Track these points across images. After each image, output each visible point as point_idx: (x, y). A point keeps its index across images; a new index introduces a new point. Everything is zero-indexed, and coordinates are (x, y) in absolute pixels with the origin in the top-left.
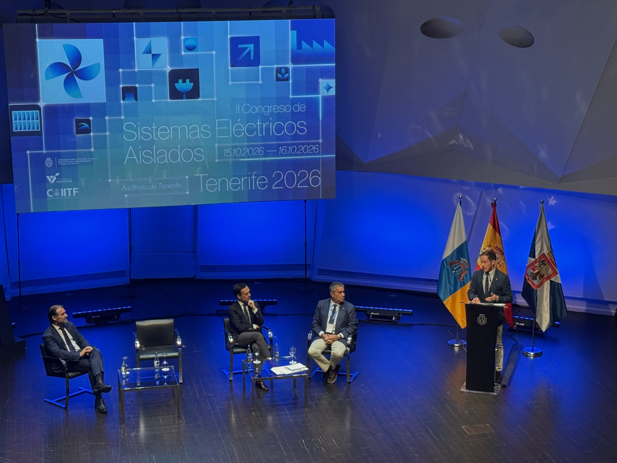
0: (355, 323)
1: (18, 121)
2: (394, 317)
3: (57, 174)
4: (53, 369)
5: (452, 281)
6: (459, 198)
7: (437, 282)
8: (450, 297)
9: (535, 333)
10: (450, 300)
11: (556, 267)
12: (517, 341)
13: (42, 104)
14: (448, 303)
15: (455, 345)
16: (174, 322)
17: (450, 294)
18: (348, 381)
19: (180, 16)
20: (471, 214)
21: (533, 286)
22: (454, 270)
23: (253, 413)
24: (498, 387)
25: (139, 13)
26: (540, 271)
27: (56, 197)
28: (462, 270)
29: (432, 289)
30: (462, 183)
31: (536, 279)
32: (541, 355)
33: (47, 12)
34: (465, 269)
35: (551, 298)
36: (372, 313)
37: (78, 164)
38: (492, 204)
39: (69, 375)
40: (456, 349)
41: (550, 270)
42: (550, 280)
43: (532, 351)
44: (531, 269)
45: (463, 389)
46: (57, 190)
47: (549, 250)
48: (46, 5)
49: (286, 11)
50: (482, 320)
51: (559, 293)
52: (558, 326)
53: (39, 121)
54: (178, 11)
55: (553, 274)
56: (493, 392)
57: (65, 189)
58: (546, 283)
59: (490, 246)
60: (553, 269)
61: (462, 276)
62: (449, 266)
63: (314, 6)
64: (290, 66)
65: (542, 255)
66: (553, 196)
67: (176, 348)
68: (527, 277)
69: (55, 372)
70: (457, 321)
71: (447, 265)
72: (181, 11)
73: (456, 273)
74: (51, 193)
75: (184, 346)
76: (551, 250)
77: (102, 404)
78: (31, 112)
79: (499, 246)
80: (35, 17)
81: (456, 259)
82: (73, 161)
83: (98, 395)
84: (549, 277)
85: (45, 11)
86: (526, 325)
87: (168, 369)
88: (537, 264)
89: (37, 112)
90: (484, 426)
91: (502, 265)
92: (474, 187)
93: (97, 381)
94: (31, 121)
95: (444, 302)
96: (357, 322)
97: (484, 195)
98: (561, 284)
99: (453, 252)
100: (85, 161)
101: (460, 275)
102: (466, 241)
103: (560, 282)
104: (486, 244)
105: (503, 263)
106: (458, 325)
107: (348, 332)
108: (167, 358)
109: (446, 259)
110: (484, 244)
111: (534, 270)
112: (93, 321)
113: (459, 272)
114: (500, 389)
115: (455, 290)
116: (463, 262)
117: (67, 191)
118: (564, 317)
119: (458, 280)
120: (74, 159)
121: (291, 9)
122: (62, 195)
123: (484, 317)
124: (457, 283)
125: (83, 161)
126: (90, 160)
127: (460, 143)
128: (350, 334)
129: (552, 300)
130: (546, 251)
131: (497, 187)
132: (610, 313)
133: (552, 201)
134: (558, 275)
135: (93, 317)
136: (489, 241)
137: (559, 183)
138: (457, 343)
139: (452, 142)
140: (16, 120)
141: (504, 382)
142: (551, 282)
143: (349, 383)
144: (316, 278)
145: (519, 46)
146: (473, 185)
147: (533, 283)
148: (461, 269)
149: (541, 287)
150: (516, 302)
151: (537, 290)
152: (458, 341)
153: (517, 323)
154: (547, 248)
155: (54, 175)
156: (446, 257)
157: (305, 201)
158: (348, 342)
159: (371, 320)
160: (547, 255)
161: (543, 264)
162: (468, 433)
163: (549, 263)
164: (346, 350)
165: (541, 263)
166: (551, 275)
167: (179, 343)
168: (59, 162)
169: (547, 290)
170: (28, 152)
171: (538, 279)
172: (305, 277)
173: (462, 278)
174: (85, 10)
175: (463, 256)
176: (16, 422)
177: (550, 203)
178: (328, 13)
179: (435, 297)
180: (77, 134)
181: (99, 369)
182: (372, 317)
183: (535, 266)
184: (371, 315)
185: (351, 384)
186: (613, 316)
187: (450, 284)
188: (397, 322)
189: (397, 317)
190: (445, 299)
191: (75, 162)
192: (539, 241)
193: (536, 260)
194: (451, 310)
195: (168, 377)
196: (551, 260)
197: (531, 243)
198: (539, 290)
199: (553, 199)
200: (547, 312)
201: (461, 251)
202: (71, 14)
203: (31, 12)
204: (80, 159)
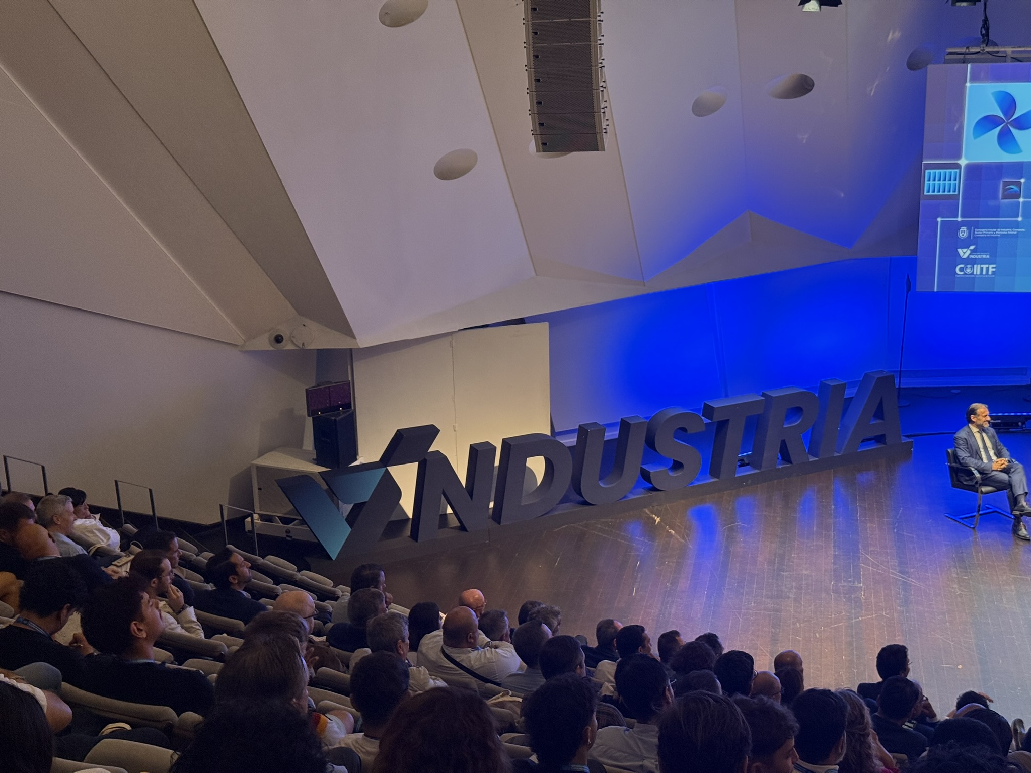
1: (931, 182)
3: (972, 247)
4: (962, 479)
13: (963, 162)
27: (967, 274)
37: (999, 235)
39: (982, 491)
46: (969, 266)
48: (983, 42)
53: (957, 182)
57: (979, 266)
69: (965, 483)
74: (961, 270)
77: (1024, 530)
78: (949, 172)
80: (968, 57)
83: (1018, 519)
85: (982, 49)
89: (956, 172)
93: (1020, 503)
100: (1009, 233)
117: (982, 269)
120: (995, 230)
122: (975, 273)
125: (1006, 233)
126: (1014, 232)
140: (929, 180)
155: (968, 248)
168: (976, 233)
170: (939, 220)
180: (1002, 199)
181: (1022, 488)
191: (996, 234)
202: (1013, 52)
203: (963, 50)
204: (1002, 230)
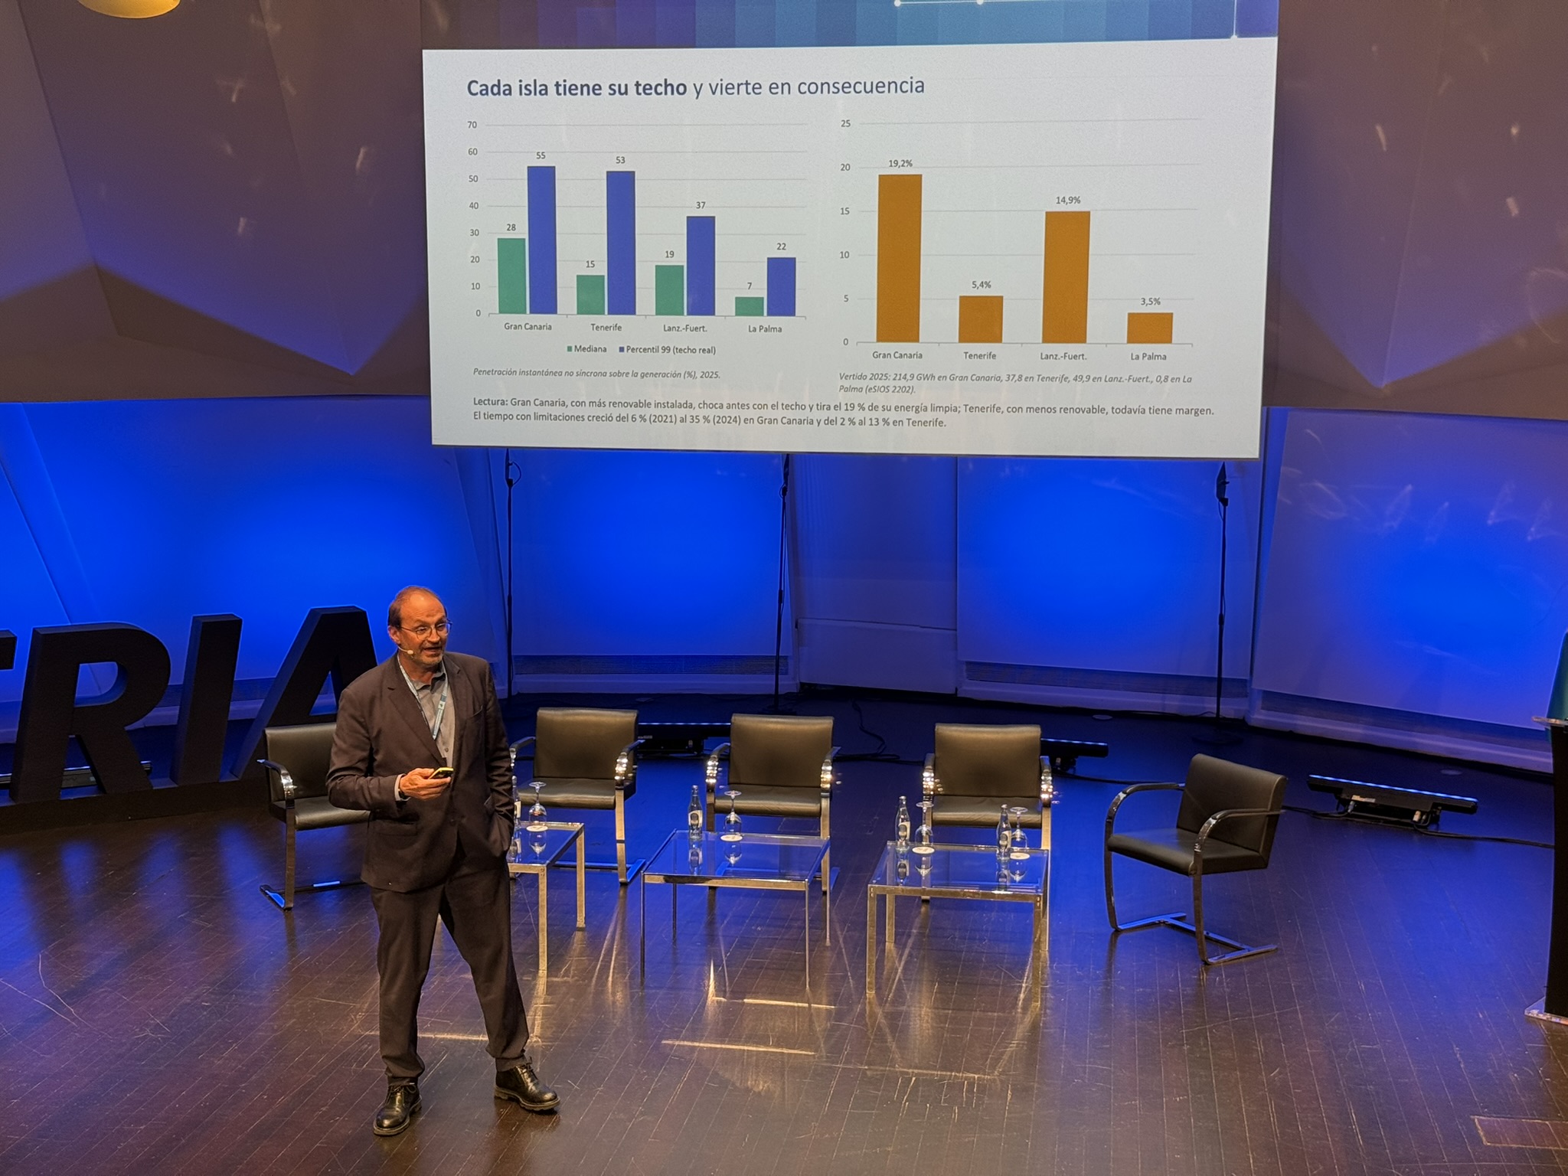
2: (1418, 812)
36: (1356, 798)
45: (1537, 1013)
144: (1258, 716)
159: (1349, 815)
162: (1484, 1139)
182: (1354, 809)
184: (1352, 803)
189: (1428, 814)
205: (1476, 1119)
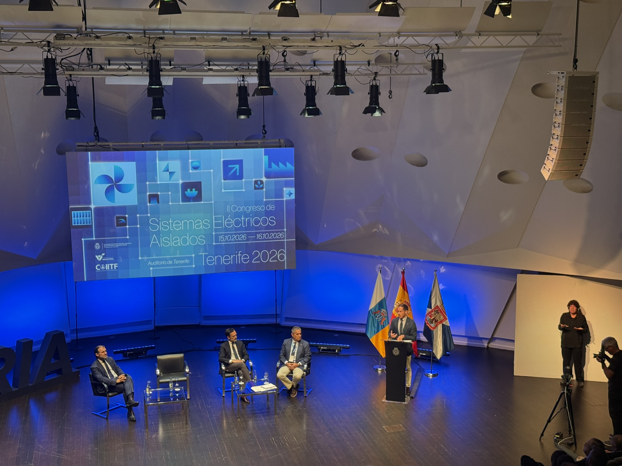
0: (309, 355)
1: (76, 218)
2: (337, 350)
3: (103, 254)
4: (98, 390)
5: (376, 325)
6: (380, 268)
7: (366, 325)
8: (375, 336)
9: (433, 360)
10: (375, 338)
11: (446, 314)
12: (421, 366)
13: (92, 206)
14: (373, 340)
15: (379, 369)
16: (184, 356)
17: (375, 333)
18: (305, 395)
19: (188, 146)
20: (388, 279)
21: (431, 328)
22: (376, 317)
23: (239, 420)
24: (408, 398)
25: (160, 145)
26: (435, 317)
27: (102, 270)
28: (383, 317)
29: (362, 330)
30: (382, 258)
31: (432, 323)
32: (437, 376)
33: (96, 144)
34: (385, 317)
35: (443, 336)
36: (322, 348)
37: (118, 247)
38: (402, 272)
39: (109, 395)
40: (379, 372)
41: (442, 316)
42: (442, 324)
43: (431, 373)
44: (429, 316)
45: (384, 400)
46: (103, 265)
47: (441, 303)
48: (96, 139)
49: (261, 142)
50: (396, 352)
51: (449, 333)
52: (448, 355)
53: (90, 218)
54: (187, 143)
55: (444, 319)
56: (404, 401)
57: (108, 265)
58: (439, 326)
59: (401, 301)
60: (444, 316)
61: (383, 322)
62: (374, 314)
63: (279, 139)
64: (264, 179)
65: (436, 307)
66: (443, 266)
67: (185, 374)
68: (426, 322)
69: (99, 392)
70: (379, 352)
71: (372, 314)
72: (189, 143)
73: (378, 319)
74: (98, 267)
75: (190, 373)
76: (442, 303)
77: (133, 415)
78: (85, 212)
79: (407, 301)
80: (88, 148)
81: (378, 310)
82: (114, 245)
83: (130, 408)
84: (441, 322)
85: (96, 143)
86: (427, 355)
87: (179, 389)
88: (433, 313)
89: (90, 212)
90: (398, 426)
91: (409, 314)
92: (390, 261)
93: (129, 399)
94: (85, 218)
95: (370, 340)
96: (311, 354)
97: (397, 266)
98: (449, 327)
99: (376, 306)
100: (123, 245)
101: (381, 321)
102: (385, 298)
103: (449, 325)
104: (398, 299)
105: (410, 313)
106: (381, 355)
107: (305, 362)
108: (179, 382)
109: (371, 310)
110: (397, 299)
111: (431, 317)
112: (128, 356)
113: (380, 319)
114: (409, 399)
115: (378, 331)
116: (383, 312)
117: (110, 266)
118: (452, 349)
119: (380, 324)
120: (115, 244)
121: (264, 141)
122: (107, 269)
123: (398, 350)
124: (379, 326)
125: (121, 245)
126: (126, 244)
127: (380, 231)
128: (306, 363)
129: (444, 337)
130: (439, 304)
131: (405, 260)
132: (484, 345)
133: (443, 270)
134: (447, 320)
135: (128, 353)
136: (401, 297)
137: (447, 257)
138: (380, 368)
139: (374, 230)
140: (75, 217)
141: (412, 395)
142: (443, 325)
143: (306, 397)
144: (284, 323)
145: (418, 166)
146: (389, 259)
147: (430, 326)
148: (381, 317)
149: (436, 328)
150: (420, 338)
151: (433, 330)
152: (380, 366)
153: (421, 354)
154: (440, 302)
155: (101, 255)
156: (371, 308)
157: (276, 271)
158: (304, 368)
159: (321, 352)
160: (439, 307)
161: (437, 312)
162: (387, 431)
163: (441, 312)
164: (304, 374)
165: (436, 312)
166: (443, 320)
167: (187, 370)
168: (104, 246)
169: (440, 330)
170: (83, 239)
171: (434, 323)
172: (275, 323)
173: (382, 323)
174: (123, 143)
175: (383, 308)
176: (71, 429)
177: (441, 271)
178: (289, 144)
179: (365, 335)
180: (117, 226)
181: (130, 390)
182: (322, 351)
183: (432, 314)
184: (321, 349)
185: (307, 398)
186: (485, 348)
187: (374, 327)
188: (339, 353)
189: (339, 350)
190: (371, 337)
191: (116, 246)
192: (433, 298)
193: (432, 310)
194: (376, 345)
195: (179, 395)
196: (442, 310)
197: (428, 299)
198: (435, 331)
199: (443, 268)
200: (441, 346)
201: (381, 305)
202: (113, 145)
203: (85, 144)
204: (119, 244)
205: (383, 427)
